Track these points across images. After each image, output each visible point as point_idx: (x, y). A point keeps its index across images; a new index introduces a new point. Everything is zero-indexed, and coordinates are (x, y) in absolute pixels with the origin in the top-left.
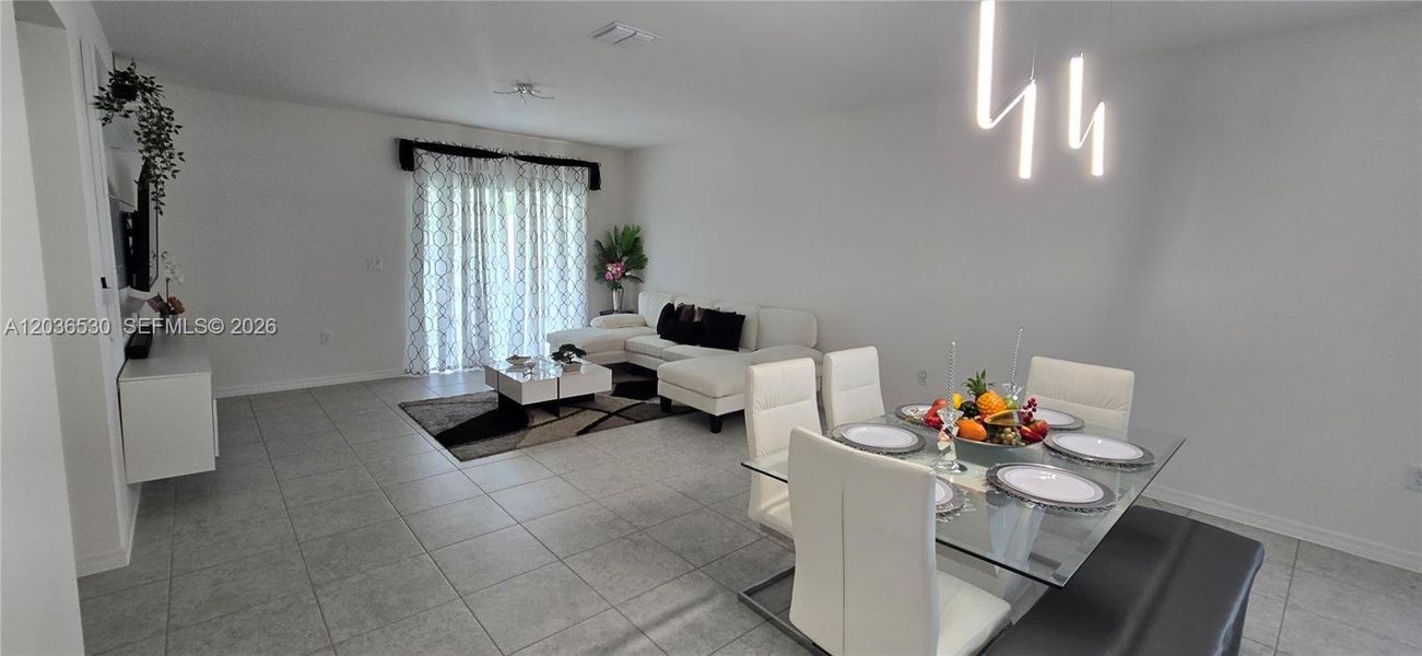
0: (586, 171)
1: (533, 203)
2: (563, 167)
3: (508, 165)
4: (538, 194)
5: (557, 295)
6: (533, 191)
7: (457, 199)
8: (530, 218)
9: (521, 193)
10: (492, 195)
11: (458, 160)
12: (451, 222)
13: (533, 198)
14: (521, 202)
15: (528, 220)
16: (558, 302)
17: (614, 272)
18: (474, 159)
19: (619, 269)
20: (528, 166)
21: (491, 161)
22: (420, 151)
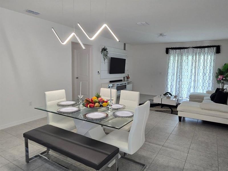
0: (215, 48)
1: (196, 59)
2: (206, 48)
3: (191, 50)
4: (197, 56)
5: (202, 83)
6: (196, 56)
7: (176, 59)
8: (195, 62)
9: (193, 57)
10: (185, 58)
11: (178, 50)
12: (175, 64)
13: (196, 57)
14: (193, 59)
15: (194, 63)
16: (202, 85)
17: (220, 78)
18: (181, 50)
19: (221, 77)
20: (195, 49)
21: (185, 50)
22: (170, 50)
